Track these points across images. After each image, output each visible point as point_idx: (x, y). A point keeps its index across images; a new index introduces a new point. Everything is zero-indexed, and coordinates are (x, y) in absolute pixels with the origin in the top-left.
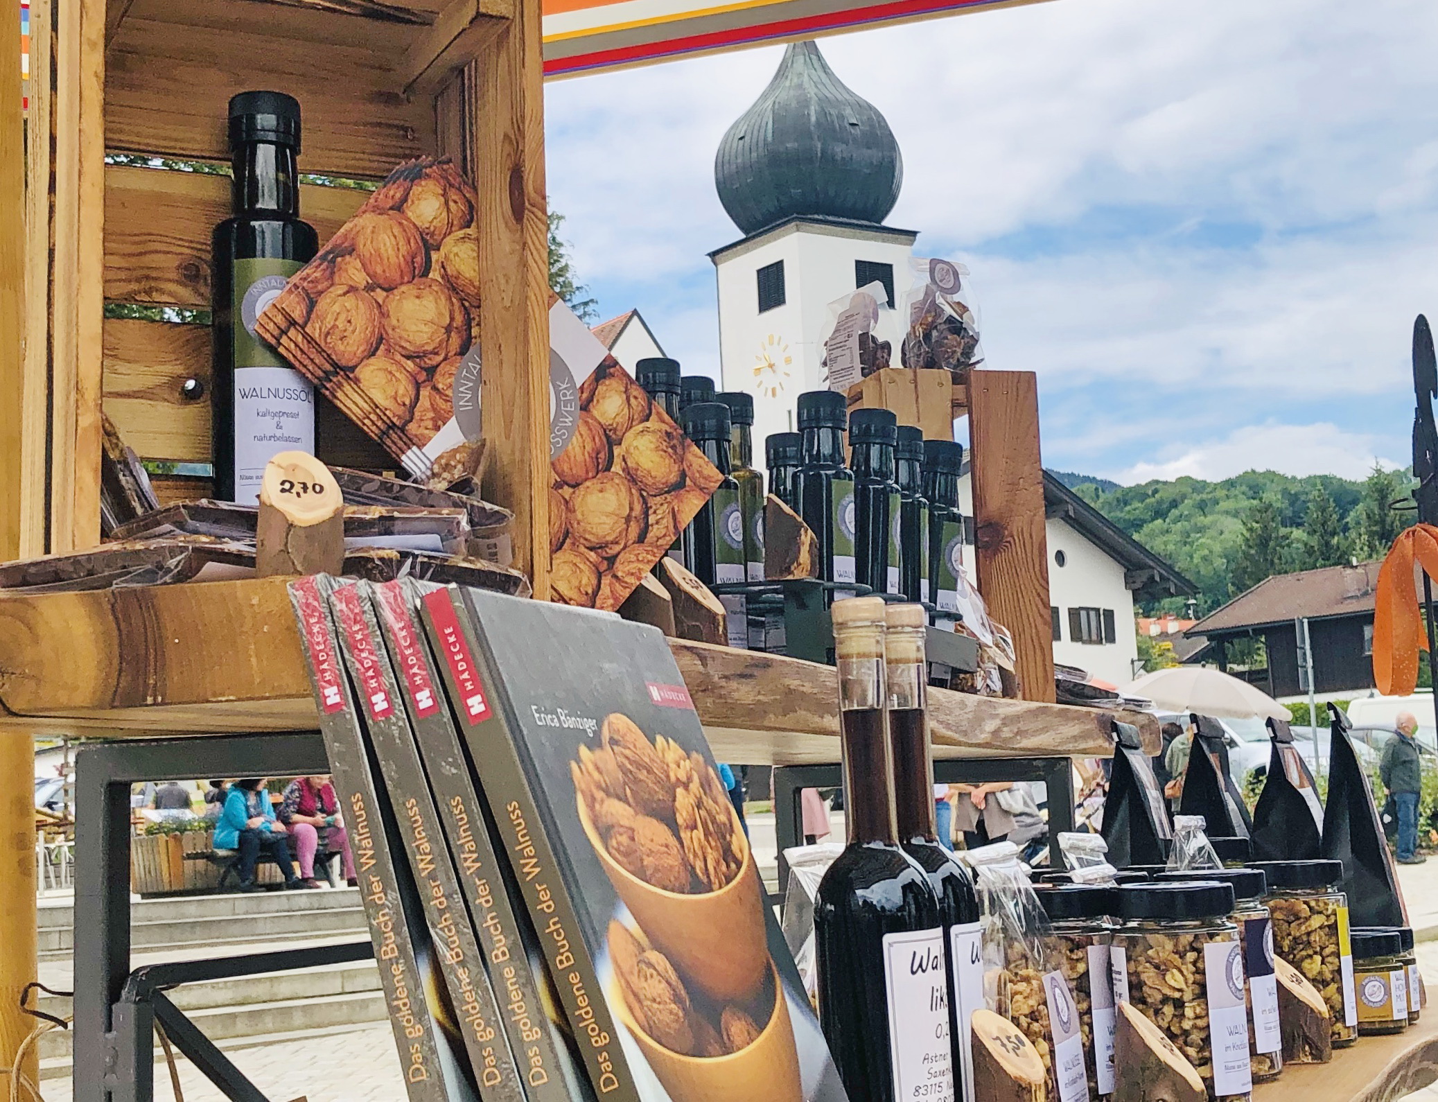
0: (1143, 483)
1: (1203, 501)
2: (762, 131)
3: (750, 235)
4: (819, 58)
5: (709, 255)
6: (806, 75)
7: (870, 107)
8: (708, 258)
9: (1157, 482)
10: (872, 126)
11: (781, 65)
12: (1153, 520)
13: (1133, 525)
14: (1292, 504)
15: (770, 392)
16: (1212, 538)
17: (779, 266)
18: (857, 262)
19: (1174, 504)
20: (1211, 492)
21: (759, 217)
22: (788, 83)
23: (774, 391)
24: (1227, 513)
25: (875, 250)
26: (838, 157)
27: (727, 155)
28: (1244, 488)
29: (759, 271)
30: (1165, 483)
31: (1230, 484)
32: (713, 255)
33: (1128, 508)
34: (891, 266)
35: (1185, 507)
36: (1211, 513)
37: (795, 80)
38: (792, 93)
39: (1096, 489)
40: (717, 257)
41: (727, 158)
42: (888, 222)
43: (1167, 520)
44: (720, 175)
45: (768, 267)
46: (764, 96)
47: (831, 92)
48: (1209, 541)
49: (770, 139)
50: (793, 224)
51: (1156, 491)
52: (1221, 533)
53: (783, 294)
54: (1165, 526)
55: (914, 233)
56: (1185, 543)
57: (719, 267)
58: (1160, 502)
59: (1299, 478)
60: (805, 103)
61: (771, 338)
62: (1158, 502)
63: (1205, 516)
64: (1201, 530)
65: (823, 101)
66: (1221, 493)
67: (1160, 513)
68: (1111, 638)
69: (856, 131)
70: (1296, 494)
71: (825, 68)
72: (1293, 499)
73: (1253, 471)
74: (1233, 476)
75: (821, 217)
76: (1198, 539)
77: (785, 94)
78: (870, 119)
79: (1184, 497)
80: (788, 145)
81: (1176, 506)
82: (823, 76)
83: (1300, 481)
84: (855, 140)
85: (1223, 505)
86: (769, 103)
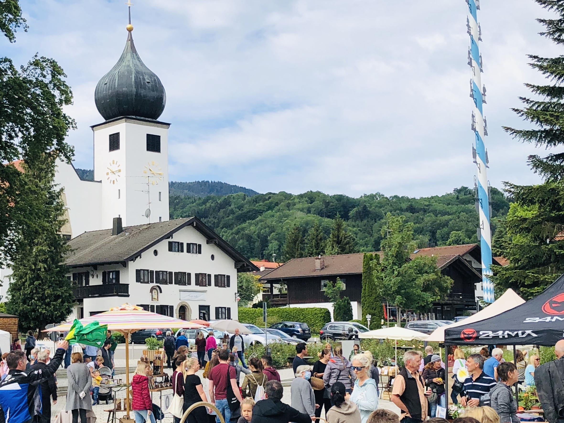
0: (265, 193)
1: (289, 203)
2: (114, 82)
3: (107, 121)
4: (137, 54)
5: (91, 127)
6: (131, 61)
7: (155, 75)
8: (91, 128)
9: (271, 193)
10: (156, 83)
11: (122, 56)
12: (267, 211)
13: (259, 212)
14: (326, 207)
15: (112, 182)
16: (291, 220)
17: (118, 134)
18: (147, 135)
19: (277, 204)
20: (293, 200)
21: (111, 115)
22: (124, 64)
23: (114, 181)
24: (299, 209)
25: (154, 130)
26: (142, 95)
27: (100, 89)
28: (307, 199)
29: (110, 136)
30: (274, 194)
31: (301, 196)
32: (93, 127)
33: (257, 205)
34: (160, 137)
35: (282, 205)
36: (292, 209)
37: (127, 63)
38: (126, 68)
39: (245, 195)
40: (94, 128)
41: (99, 91)
42: (159, 119)
43: (274, 211)
44: (97, 96)
45: (114, 134)
46: (115, 68)
47: (140, 69)
48: (290, 221)
49: (116, 86)
50: (124, 119)
51: (270, 198)
52: (296, 218)
53: (119, 144)
54: (272, 214)
55: (169, 124)
56: (280, 222)
57: (95, 132)
58: (271, 203)
59: (330, 195)
60: (130, 72)
61: (113, 161)
62: (270, 203)
63: (289, 210)
64: (287, 216)
65: (137, 72)
66: (297, 200)
67: (270, 208)
68: (228, 286)
69: (150, 85)
70: (328, 202)
71: (138, 58)
72: (327, 204)
73: (311, 191)
74: (303, 193)
75: (134, 117)
76: (286, 220)
77: (123, 68)
78: (155, 80)
79: (281, 201)
80: (123, 89)
81: (277, 206)
82: (138, 62)
83: (331, 197)
84: (149, 88)
85: (297, 206)
86: (117, 71)
